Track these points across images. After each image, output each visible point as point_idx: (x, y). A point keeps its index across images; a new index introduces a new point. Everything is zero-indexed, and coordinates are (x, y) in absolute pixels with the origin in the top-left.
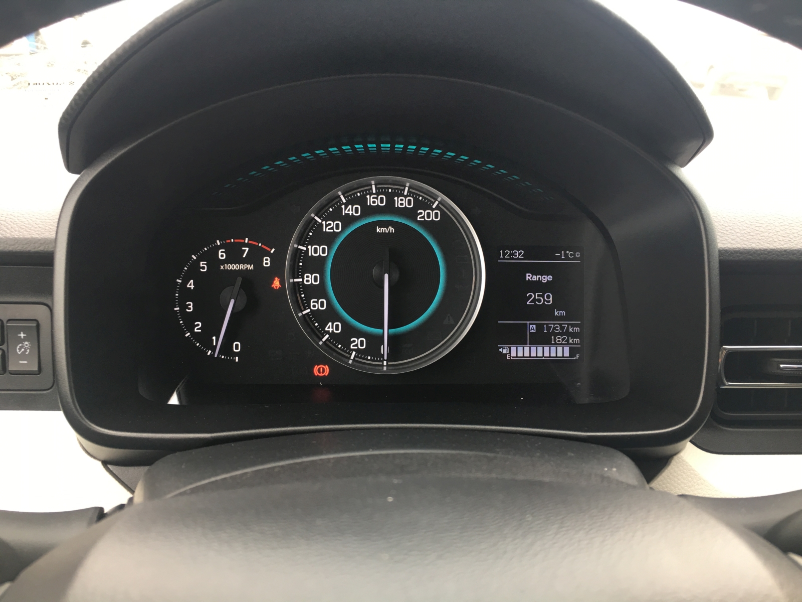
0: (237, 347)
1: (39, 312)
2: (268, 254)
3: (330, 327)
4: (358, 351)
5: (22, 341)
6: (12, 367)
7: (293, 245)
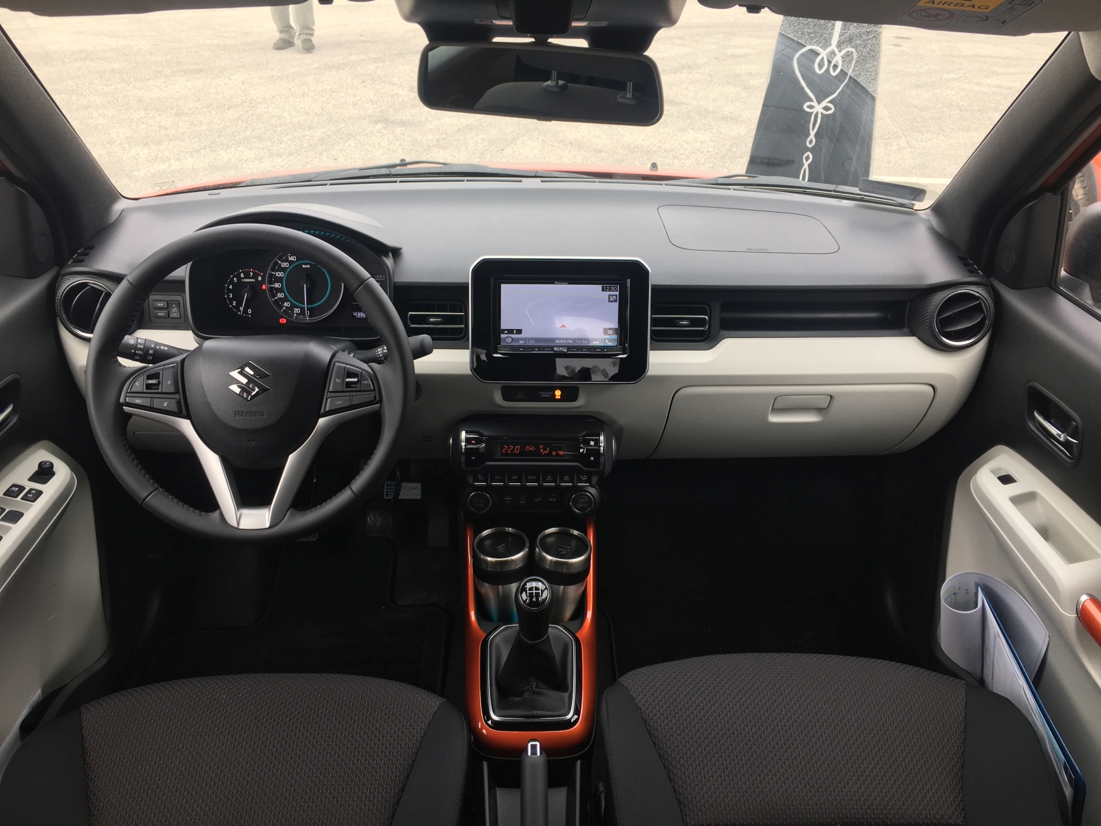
0: (250, 311)
1: (180, 298)
2: (260, 275)
3: (286, 304)
4: (297, 313)
5: (174, 307)
6: (171, 316)
7: (269, 271)
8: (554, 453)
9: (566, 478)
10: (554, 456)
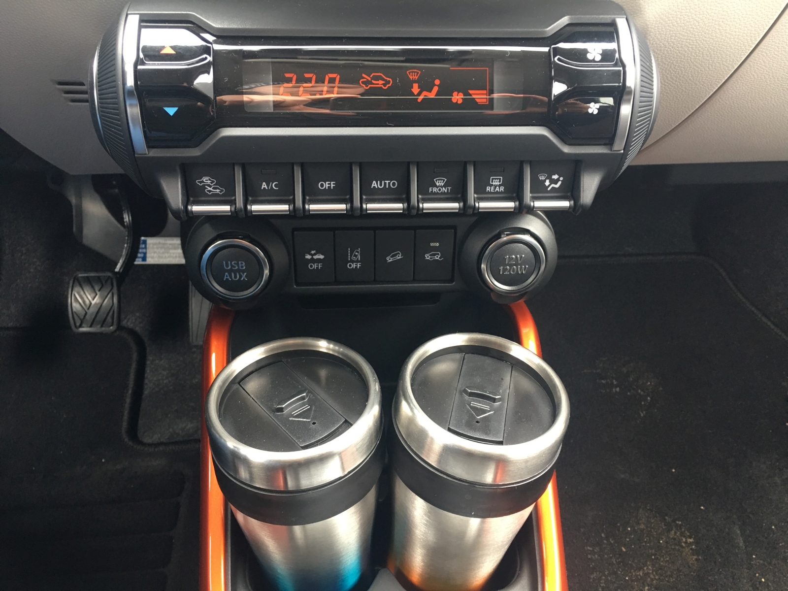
8: (457, 98)
9: (496, 183)
10: (456, 106)
